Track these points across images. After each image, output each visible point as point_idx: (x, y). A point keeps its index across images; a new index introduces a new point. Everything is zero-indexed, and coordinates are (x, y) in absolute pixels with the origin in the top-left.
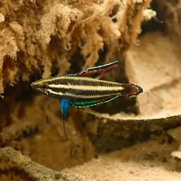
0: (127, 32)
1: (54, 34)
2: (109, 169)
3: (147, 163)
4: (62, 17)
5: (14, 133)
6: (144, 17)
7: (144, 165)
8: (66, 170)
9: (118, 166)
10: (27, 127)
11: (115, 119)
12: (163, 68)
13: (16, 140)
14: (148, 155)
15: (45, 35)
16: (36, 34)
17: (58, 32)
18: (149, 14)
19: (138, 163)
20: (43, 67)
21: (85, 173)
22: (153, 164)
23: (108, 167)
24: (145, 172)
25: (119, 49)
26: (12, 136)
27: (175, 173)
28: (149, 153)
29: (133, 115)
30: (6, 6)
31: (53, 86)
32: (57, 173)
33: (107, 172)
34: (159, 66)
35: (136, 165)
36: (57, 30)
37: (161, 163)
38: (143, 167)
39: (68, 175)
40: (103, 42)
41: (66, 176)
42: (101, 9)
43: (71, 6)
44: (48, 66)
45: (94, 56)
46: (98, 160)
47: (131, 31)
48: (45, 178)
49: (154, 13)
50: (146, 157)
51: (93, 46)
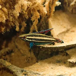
2: (43, 67)
3: (58, 64)
8: (26, 68)
9: (46, 66)
14: (58, 61)
15: (17, 13)
16: (13, 12)
17: (22, 11)
18: (58, 3)
21: (33, 69)
22: (60, 64)
23: (42, 66)
24: (57, 68)
25: (46, 18)
27: (69, 68)
28: (58, 60)
31: (28, 37)
32: (22, 69)
33: (42, 68)
34: (61, 24)
35: (54, 65)
37: (64, 64)
38: (57, 66)
39: (26, 70)
44: (18, 25)
46: (38, 63)
48: (17, 71)
49: (60, 3)
50: (57, 61)
51: (36, 17)
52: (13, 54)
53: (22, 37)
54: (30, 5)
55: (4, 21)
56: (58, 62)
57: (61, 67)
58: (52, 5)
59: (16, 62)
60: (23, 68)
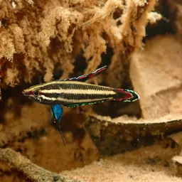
0: (130, 35)
1: (54, 37)
2: (110, 172)
3: (149, 167)
4: (61, 20)
5: (17, 133)
6: (149, 20)
7: (145, 170)
8: (66, 172)
9: (118, 170)
10: (32, 128)
11: (116, 123)
12: (172, 71)
13: (19, 141)
14: (151, 159)
15: (45, 38)
16: (37, 36)
17: (59, 35)
18: (153, 16)
19: (139, 167)
20: (46, 69)
21: (84, 176)
22: (154, 168)
23: (108, 170)
24: (146, 176)
26: (15, 137)
27: (175, 178)
28: (152, 157)
29: (135, 118)
30: (6, 8)
31: (45, 91)
32: (56, 175)
33: (107, 175)
34: (167, 69)
35: (137, 169)
36: (57, 32)
37: (163, 167)
38: (144, 171)
39: (66, 177)
40: (106, 44)
41: (64, 178)
42: (101, 12)
43: (71, 9)
44: (50, 68)
45: (97, 59)
46: (99, 163)
47: (135, 34)
48: (43, 180)
49: (159, 16)
50: (149, 161)
51: (95, 48)
52: (45, 138)
53: (31, 93)
54: (76, 20)
55: (10, 56)
56: (149, 163)
57: (155, 175)
58: (137, 20)
59: (49, 158)
60: (58, 172)
